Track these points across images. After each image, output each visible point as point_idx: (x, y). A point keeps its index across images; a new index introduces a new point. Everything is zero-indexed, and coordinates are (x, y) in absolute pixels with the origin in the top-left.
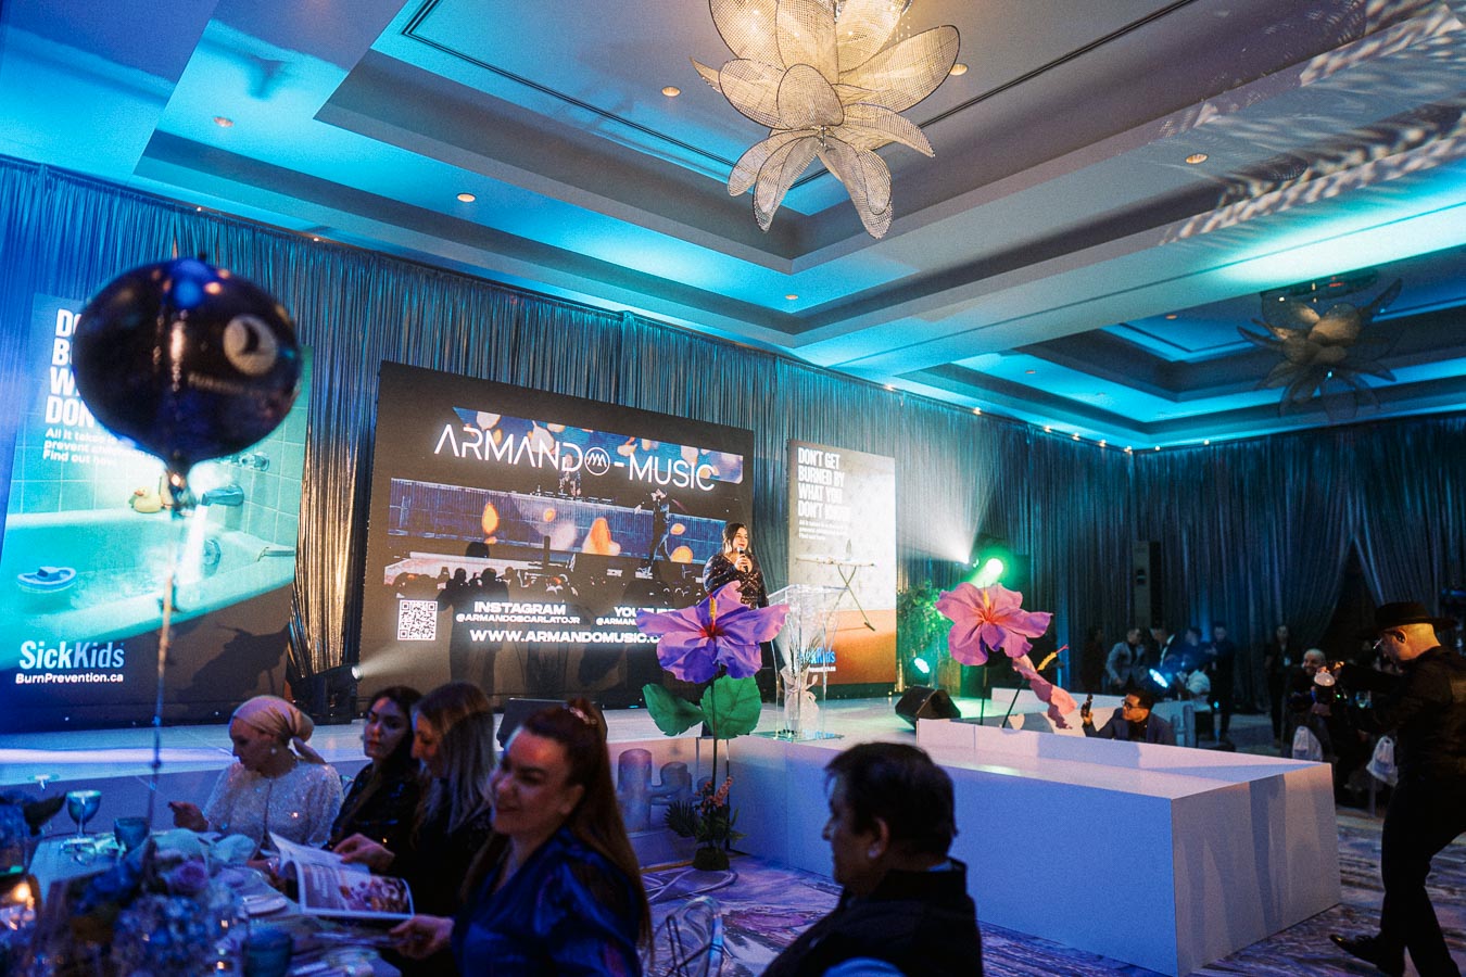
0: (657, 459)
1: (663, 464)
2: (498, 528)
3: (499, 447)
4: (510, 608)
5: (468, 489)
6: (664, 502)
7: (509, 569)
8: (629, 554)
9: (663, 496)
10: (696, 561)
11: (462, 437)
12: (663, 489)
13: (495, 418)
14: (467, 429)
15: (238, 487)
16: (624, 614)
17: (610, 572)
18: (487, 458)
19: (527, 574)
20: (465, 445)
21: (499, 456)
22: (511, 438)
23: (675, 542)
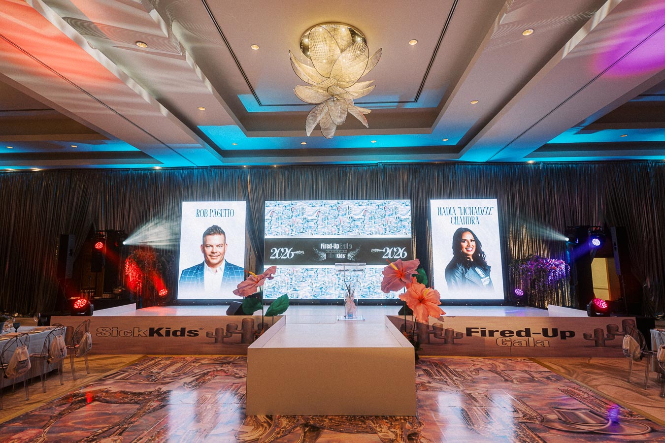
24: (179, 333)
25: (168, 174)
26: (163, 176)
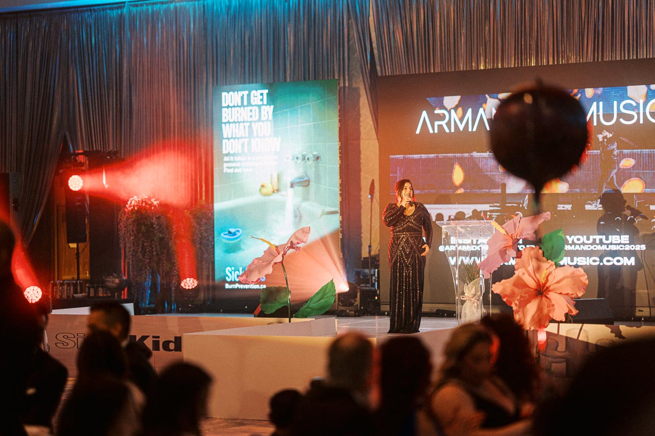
0: (601, 103)
1: (608, 107)
2: (464, 181)
3: (461, 120)
4: (477, 241)
5: (441, 155)
6: (610, 141)
7: (475, 211)
8: (578, 190)
9: (609, 135)
10: (648, 190)
11: (434, 118)
12: (609, 129)
13: (457, 98)
14: (437, 111)
15: (306, 175)
16: (576, 241)
17: (560, 207)
18: (453, 130)
19: (488, 213)
20: (437, 123)
21: (461, 127)
22: (470, 111)
23: (626, 175)
24: (172, 346)
25: (199, 8)
26: (192, 13)
